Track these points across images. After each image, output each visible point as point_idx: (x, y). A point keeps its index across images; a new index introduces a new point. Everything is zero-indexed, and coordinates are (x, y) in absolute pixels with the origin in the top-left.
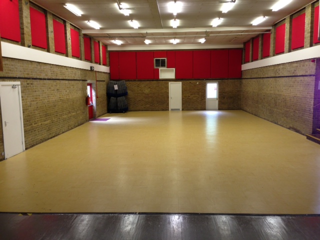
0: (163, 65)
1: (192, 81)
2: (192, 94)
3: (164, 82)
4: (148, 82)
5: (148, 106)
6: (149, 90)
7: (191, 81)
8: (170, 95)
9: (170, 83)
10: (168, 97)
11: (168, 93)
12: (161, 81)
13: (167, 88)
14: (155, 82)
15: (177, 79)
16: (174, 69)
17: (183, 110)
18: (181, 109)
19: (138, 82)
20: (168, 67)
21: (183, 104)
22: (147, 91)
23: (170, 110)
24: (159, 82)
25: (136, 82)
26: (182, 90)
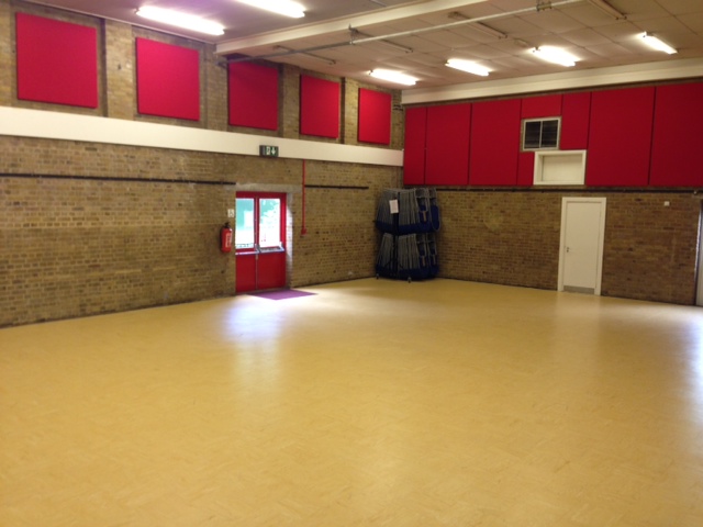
0: (549, 141)
1: (645, 197)
2: (641, 243)
3: (547, 194)
4: (499, 195)
5: (495, 267)
6: (501, 218)
7: (640, 195)
8: (566, 239)
9: (565, 200)
10: (557, 247)
11: (559, 231)
12: (539, 194)
13: (556, 215)
14: (520, 194)
15: (591, 187)
16: (584, 152)
17: (604, 293)
18: (598, 291)
19: (473, 195)
20: (563, 147)
21: (605, 274)
22: (494, 222)
23: (560, 287)
24: (532, 194)
25: (468, 194)
26: (606, 226)
